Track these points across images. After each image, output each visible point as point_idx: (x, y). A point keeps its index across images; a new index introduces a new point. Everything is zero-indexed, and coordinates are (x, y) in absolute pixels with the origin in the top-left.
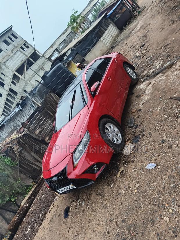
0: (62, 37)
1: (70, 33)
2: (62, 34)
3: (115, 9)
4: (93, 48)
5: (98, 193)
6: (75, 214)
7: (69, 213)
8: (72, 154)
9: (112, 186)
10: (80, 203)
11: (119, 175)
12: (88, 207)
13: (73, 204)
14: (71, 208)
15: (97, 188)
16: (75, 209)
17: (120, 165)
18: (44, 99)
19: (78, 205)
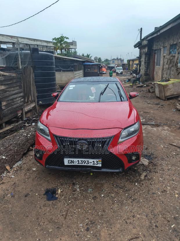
0: (28, 40)
1: (36, 45)
3: (92, 65)
4: (64, 71)
5: (115, 186)
6: (76, 199)
7: (57, 196)
8: (122, 129)
9: (136, 184)
10: (82, 189)
11: (142, 177)
12: (102, 195)
13: (62, 187)
14: (59, 191)
15: (111, 181)
16: (73, 193)
17: (139, 170)
18: (25, 66)
19: (78, 190)
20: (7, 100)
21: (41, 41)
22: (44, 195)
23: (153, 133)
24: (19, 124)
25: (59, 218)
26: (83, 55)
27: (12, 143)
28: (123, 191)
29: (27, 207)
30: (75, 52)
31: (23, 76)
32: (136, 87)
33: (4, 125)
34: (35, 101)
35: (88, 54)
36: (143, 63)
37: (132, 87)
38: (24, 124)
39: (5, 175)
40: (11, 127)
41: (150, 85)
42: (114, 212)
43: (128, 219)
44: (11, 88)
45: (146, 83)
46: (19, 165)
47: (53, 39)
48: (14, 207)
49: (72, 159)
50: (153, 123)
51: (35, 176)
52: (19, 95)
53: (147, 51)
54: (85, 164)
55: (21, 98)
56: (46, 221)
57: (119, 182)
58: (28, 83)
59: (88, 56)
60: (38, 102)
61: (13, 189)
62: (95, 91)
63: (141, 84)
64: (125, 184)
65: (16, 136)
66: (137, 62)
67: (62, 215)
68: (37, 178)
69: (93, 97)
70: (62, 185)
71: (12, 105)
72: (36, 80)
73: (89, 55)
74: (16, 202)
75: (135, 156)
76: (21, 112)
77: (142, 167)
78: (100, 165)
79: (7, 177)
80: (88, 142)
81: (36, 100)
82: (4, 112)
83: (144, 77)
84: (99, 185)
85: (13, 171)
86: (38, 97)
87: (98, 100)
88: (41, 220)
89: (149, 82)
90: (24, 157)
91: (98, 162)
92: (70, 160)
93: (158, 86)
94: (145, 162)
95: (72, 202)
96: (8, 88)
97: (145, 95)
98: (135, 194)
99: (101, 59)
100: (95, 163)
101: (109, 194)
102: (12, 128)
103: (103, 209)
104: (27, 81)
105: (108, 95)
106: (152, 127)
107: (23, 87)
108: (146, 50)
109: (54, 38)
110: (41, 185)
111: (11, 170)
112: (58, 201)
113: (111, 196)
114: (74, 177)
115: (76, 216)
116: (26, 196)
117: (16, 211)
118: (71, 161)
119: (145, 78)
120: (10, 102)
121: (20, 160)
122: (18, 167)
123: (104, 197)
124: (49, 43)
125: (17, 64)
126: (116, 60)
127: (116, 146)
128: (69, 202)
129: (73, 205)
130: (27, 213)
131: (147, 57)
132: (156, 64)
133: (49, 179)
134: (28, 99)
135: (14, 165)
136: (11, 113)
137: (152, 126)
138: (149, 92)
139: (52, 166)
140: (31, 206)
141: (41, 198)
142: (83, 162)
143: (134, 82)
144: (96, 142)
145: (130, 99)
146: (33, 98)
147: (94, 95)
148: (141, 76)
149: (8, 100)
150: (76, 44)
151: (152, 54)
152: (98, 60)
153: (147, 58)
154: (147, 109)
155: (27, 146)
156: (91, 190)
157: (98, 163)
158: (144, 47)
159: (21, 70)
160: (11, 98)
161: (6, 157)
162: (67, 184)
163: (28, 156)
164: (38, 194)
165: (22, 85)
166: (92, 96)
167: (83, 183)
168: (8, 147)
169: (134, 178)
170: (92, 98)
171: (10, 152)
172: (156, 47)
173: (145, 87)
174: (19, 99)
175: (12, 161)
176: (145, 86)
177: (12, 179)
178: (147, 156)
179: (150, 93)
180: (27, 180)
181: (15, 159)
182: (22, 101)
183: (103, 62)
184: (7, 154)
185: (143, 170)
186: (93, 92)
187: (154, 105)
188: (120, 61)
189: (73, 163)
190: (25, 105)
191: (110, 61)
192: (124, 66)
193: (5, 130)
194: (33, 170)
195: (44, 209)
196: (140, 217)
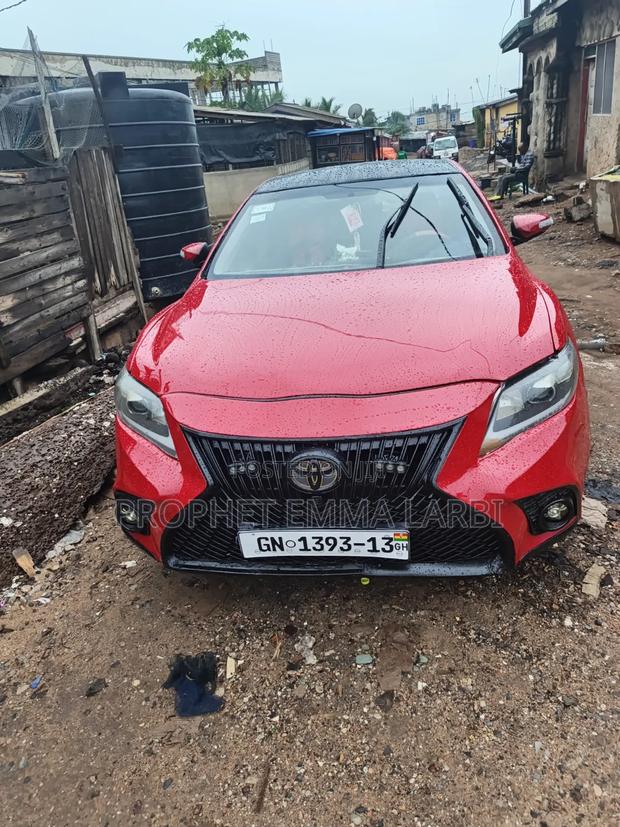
2: (106, 57)
3: (341, 134)
4: (240, 168)
5: (472, 635)
6: (303, 707)
7: (220, 692)
8: (496, 385)
9: (568, 622)
10: (327, 654)
11: (591, 588)
12: (421, 685)
13: (241, 647)
14: (231, 665)
15: (453, 610)
16: (290, 676)
17: (570, 554)
18: (75, 148)
19: (312, 660)
20: (16, 286)
21: (150, 62)
22: (166, 686)
23: (605, 381)
24: (72, 380)
25: (229, 806)
26: (308, 104)
27: (40, 458)
28: (512, 663)
29: (92, 745)
30: (278, 95)
31: (70, 186)
32: (516, 207)
33: (17, 384)
34: (132, 288)
35: (324, 100)
36: (538, 109)
37: (501, 207)
38: (98, 378)
39: (11, 595)
40: (41, 393)
41: (568, 193)
42: (480, 772)
43: (551, 809)
44: (27, 237)
45: (552, 186)
46: (69, 548)
47: (190, 46)
48: (42, 745)
49: (276, 535)
50: (598, 341)
51: (132, 597)
52: (66, 266)
53: (557, 55)
54: (336, 552)
55: (74, 277)
56: (173, 819)
57: (488, 614)
58: (96, 217)
59: (326, 106)
60: (146, 290)
61: (43, 658)
62: (361, 224)
63: (533, 194)
64: (514, 623)
65: (53, 428)
66: (514, 109)
67: (246, 791)
68: (138, 607)
69: (353, 250)
70: (241, 638)
71: (42, 308)
72: (131, 203)
73: (331, 101)
74: (50, 722)
75: (562, 503)
76: (83, 332)
77: (581, 538)
78: (404, 555)
79: (22, 604)
80: (341, 455)
81: (138, 282)
82: (11, 335)
83: (544, 165)
84: (401, 636)
85: (47, 576)
86: (143, 270)
87: (375, 257)
88: (153, 816)
89: (567, 183)
90: (91, 511)
91: (393, 543)
92: (267, 539)
93: (608, 191)
94: (592, 512)
95: (288, 721)
96: (13, 241)
97: (555, 232)
98: (568, 676)
99: (373, 114)
100: (381, 544)
101: (451, 680)
102: (42, 397)
103: (430, 755)
104: (94, 211)
105: (418, 234)
106: (598, 358)
107: (76, 233)
108: (552, 51)
109: (192, 41)
110: (152, 636)
111: (38, 573)
112: (226, 714)
113: (460, 688)
114: (293, 597)
115: (308, 793)
116: (91, 693)
117: (47, 766)
118: (269, 542)
119: (548, 167)
120: (30, 294)
121: (74, 526)
122: (66, 557)
123: (431, 695)
124: (178, 68)
125: (40, 140)
126: (429, 111)
127: (475, 464)
128: (275, 724)
129: (291, 740)
130: (93, 779)
131: (555, 82)
132: (591, 107)
133: (188, 610)
134: (105, 278)
135: (51, 548)
136: (41, 338)
137: (596, 353)
138: (569, 219)
139: (193, 560)
140: (111, 743)
141: (155, 704)
142: (323, 542)
143: (507, 186)
144: (381, 453)
145: (515, 244)
146: (124, 276)
147: (357, 239)
148: (531, 163)
149: (21, 287)
150: (279, 64)
151: (576, 68)
152: (363, 118)
153: (555, 86)
154: (568, 286)
155: (102, 467)
156: (367, 659)
157: (391, 547)
158: (544, 39)
159: (60, 165)
160: (34, 277)
161: (16, 520)
162: (261, 631)
163: (106, 507)
164: (144, 684)
165: (74, 225)
166: (349, 243)
167: (331, 627)
168: (23, 478)
169: (554, 590)
170: (347, 253)
171: (31, 496)
172: (592, 34)
173: (548, 202)
174: (68, 280)
175: (41, 534)
176: (550, 198)
177: (40, 609)
178: (594, 486)
179: (573, 226)
180: (99, 617)
181: (56, 524)
182: (81, 291)
183: (384, 124)
184: (20, 508)
185: (586, 550)
186: (351, 229)
187: (596, 270)
188: (444, 115)
189: (282, 549)
190: (95, 302)
191: (408, 117)
192: (461, 133)
193: (15, 407)
194: (124, 568)
195: (164, 756)
196: (608, 799)
